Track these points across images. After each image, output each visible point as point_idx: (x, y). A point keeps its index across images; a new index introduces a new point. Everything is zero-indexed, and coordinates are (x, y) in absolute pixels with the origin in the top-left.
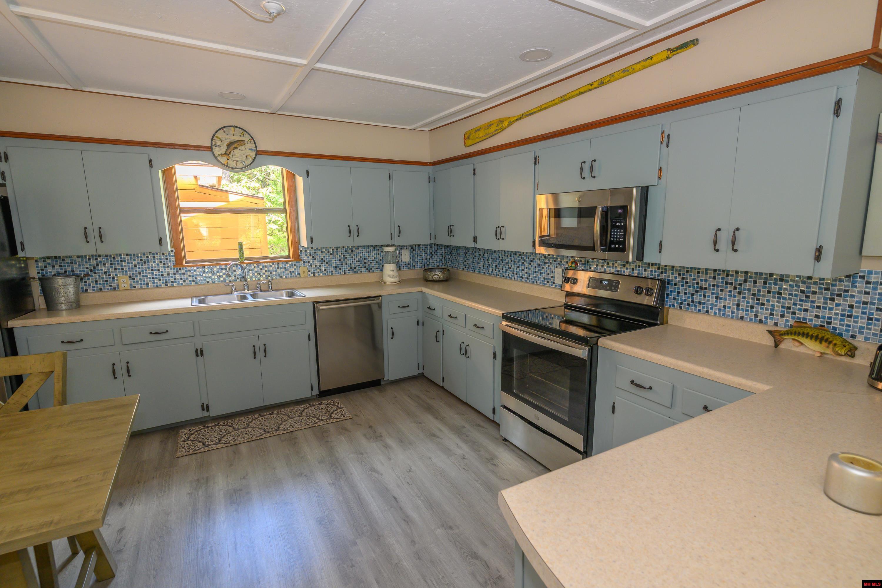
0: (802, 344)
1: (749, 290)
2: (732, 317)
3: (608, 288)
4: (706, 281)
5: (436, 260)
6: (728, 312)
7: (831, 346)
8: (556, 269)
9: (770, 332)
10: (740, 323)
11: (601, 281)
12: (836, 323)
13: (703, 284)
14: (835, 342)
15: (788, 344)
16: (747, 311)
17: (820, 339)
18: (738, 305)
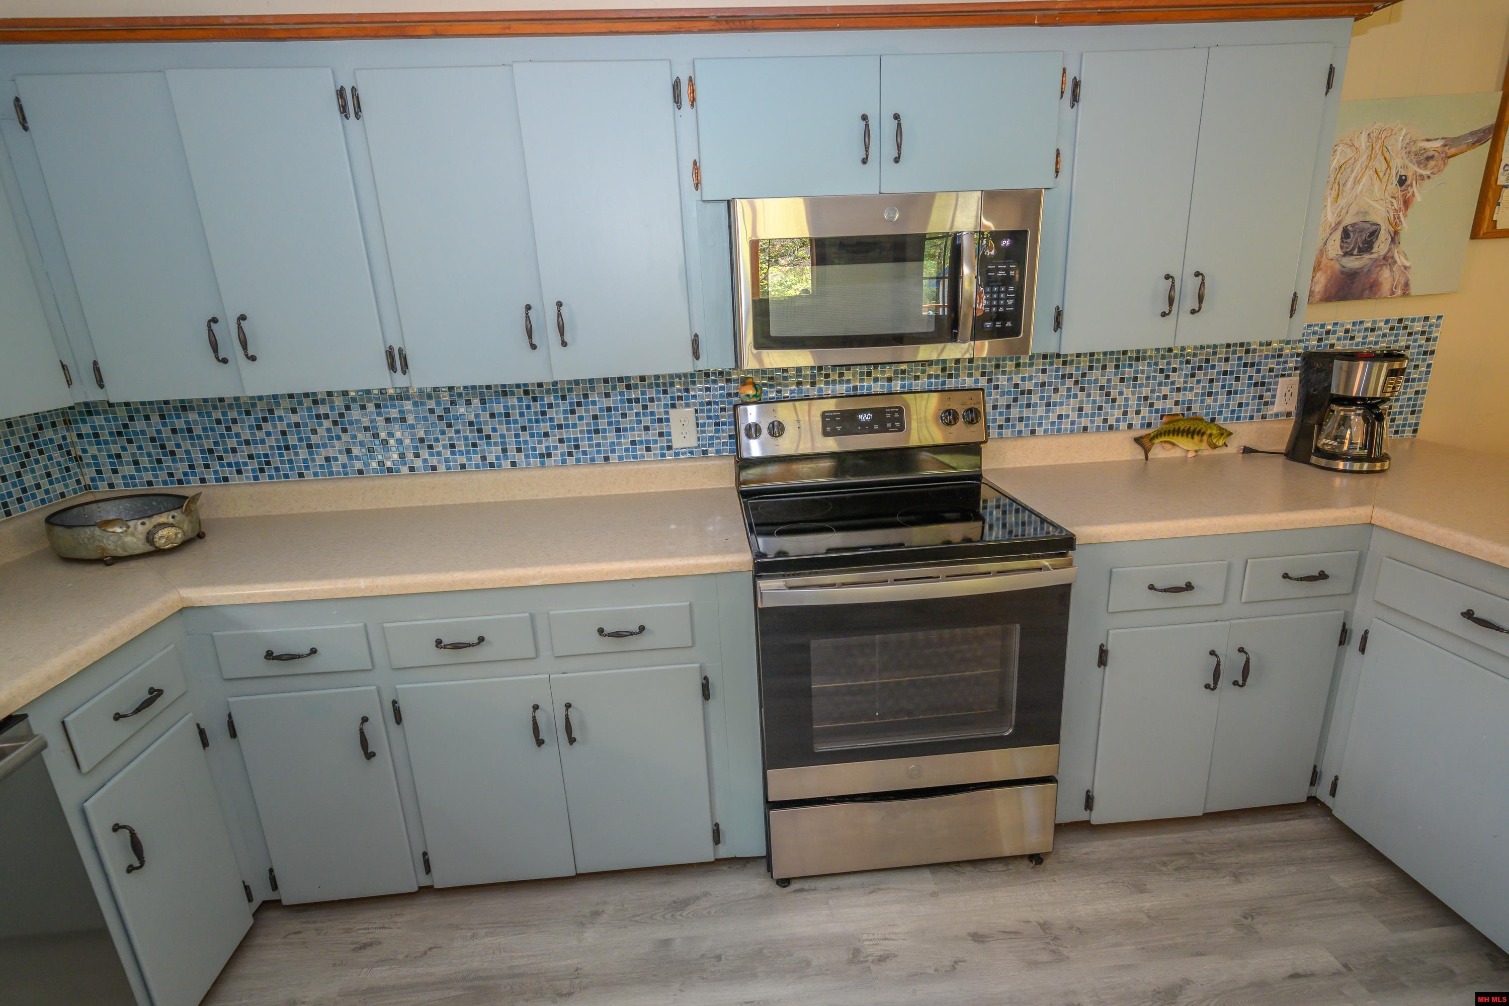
0: (1173, 444)
1: (1096, 381)
2: (1072, 431)
3: (876, 427)
4: (1031, 378)
5: (49, 475)
6: (1066, 425)
7: (1205, 438)
8: (671, 411)
9: (1138, 440)
10: (1085, 439)
11: (855, 413)
12: (1196, 408)
13: (1028, 385)
14: (1209, 432)
15: (1159, 452)
16: (1093, 415)
17: (1190, 433)
18: (1081, 409)
